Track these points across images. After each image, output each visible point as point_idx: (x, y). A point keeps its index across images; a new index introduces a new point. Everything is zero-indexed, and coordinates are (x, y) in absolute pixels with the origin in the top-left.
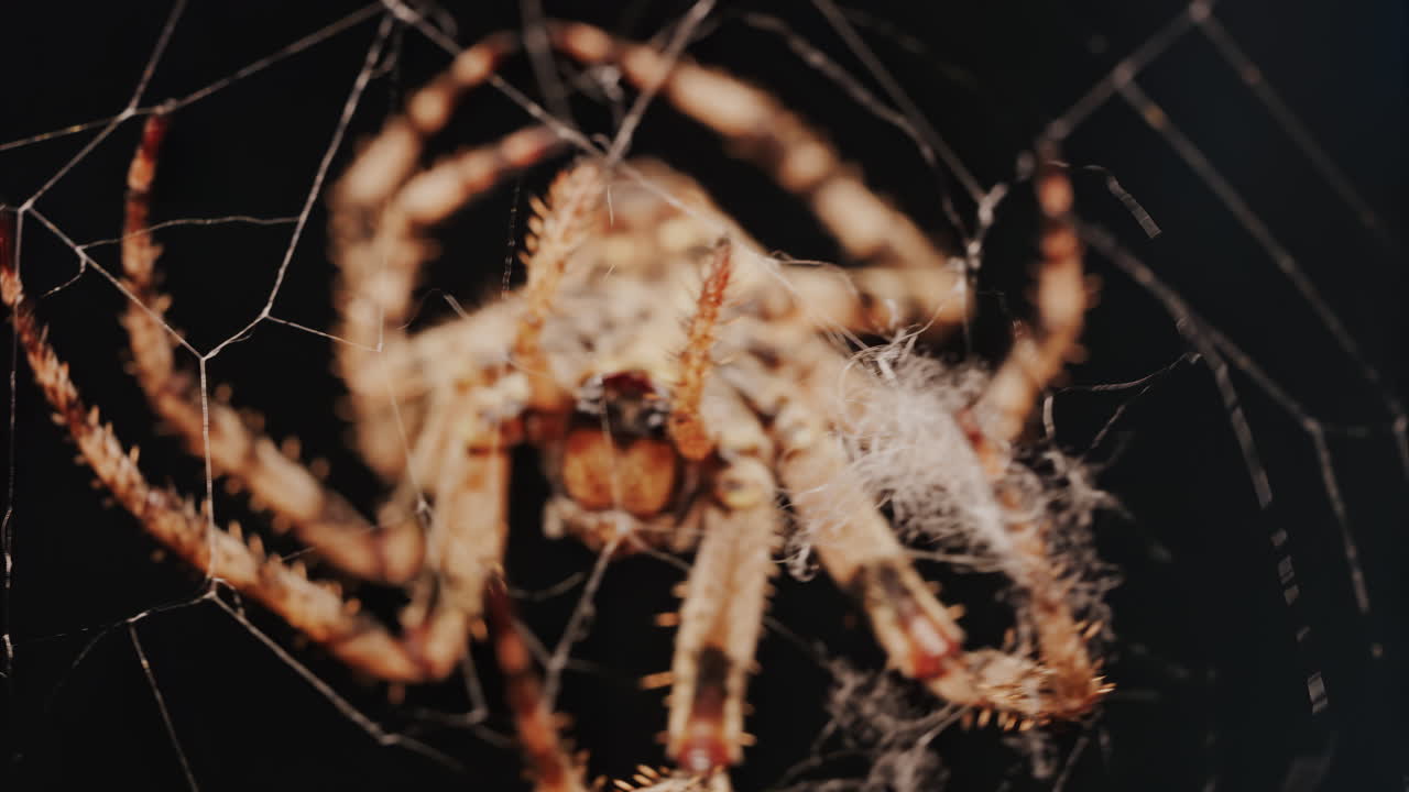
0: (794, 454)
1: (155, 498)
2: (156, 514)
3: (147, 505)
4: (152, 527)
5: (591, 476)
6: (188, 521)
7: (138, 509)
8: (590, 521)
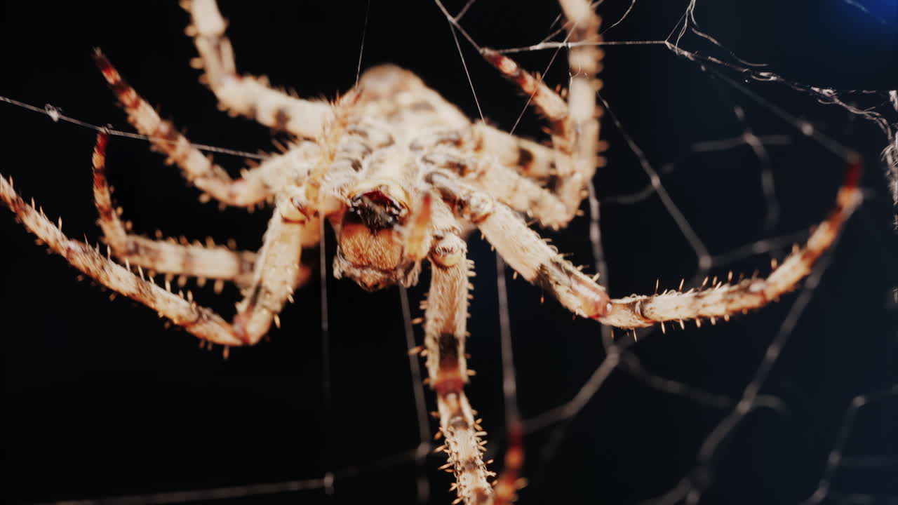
0: (485, 217)
1: (73, 245)
2: (74, 256)
3: (69, 250)
4: (72, 262)
5: (356, 250)
6: (93, 259)
7: (64, 254)
8: (357, 273)
